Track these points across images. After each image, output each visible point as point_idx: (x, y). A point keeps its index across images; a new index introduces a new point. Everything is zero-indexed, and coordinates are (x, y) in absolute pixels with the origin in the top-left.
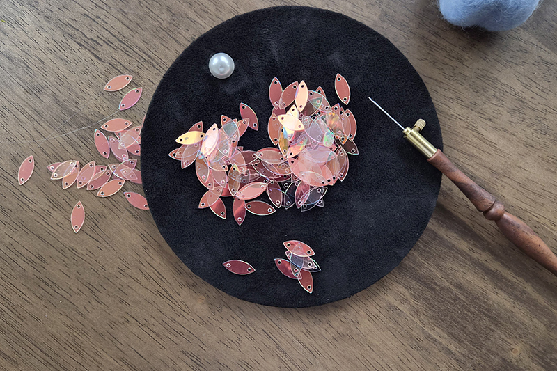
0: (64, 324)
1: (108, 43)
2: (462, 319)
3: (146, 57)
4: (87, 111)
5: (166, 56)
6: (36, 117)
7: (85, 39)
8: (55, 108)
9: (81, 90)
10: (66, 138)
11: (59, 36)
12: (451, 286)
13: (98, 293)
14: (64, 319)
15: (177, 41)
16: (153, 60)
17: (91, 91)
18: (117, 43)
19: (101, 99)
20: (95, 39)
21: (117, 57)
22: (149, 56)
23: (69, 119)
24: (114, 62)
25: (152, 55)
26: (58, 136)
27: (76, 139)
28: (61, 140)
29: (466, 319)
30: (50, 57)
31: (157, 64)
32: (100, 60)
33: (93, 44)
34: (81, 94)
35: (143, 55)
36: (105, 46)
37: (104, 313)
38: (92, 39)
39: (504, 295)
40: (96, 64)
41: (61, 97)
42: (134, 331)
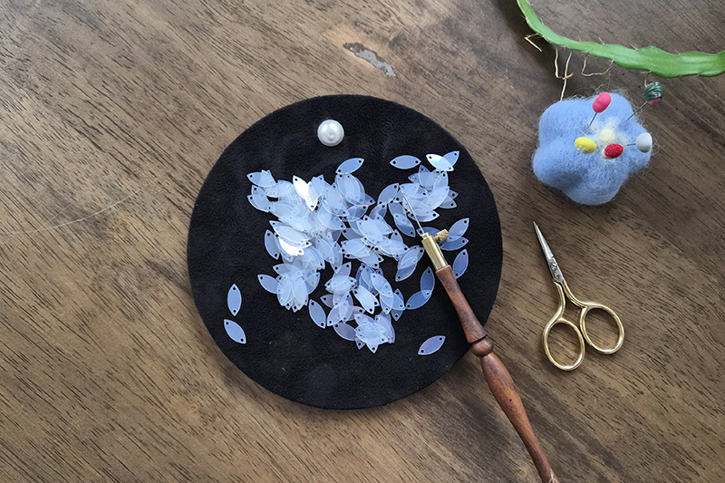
0: (44, 429)
1: (109, 132)
2: (467, 436)
3: (148, 148)
4: (83, 202)
5: (170, 148)
6: (27, 207)
7: (85, 126)
8: (49, 199)
9: (78, 180)
10: (59, 230)
11: (57, 122)
13: (83, 398)
14: (44, 424)
15: (182, 133)
16: (157, 151)
17: (88, 181)
18: (119, 132)
19: (98, 191)
20: (96, 127)
21: (118, 147)
22: (152, 148)
23: (63, 210)
24: (115, 152)
25: (156, 147)
26: (50, 228)
27: (69, 231)
28: (53, 232)
30: (47, 143)
31: (161, 155)
32: (100, 149)
33: (93, 132)
34: (78, 184)
35: (146, 145)
36: (106, 135)
37: (88, 419)
38: (93, 128)
40: (96, 154)
41: (56, 187)
42: (120, 439)
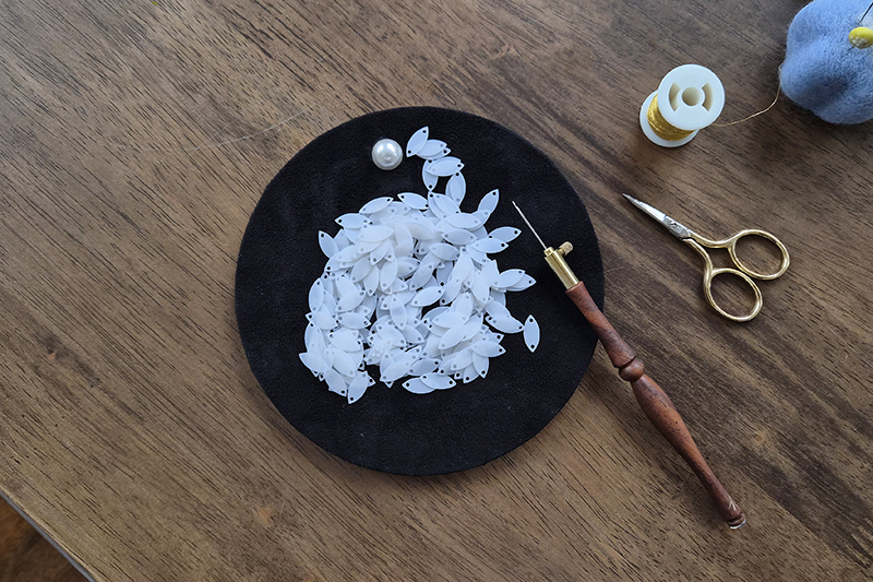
0: (205, 374)
1: (281, 37)
3: (325, 57)
4: (250, 117)
5: (350, 56)
6: (186, 121)
7: (253, 30)
8: (211, 112)
9: (244, 91)
10: (222, 148)
11: (221, 25)
12: (683, 354)
14: (205, 368)
15: (364, 39)
16: (335, 60)
17: (256, 93)
18: (292, 38)
19: (268, 104)
20: (266, 31)
21: (291, 55)
22: (330, 56)
23: (227, 126)
24: (286, 61)
25: (334, 55)
26: (212, 146)
27: (234, 150)
28: (216, 150)
29: (700, 396)
30: (210, 49)
31: (340, 65)
32: (270, 57)
33: (262, 37)
34: (244, 96)
35: (322, 53)
36: (277, 41)
38: (262, 32)
39: (748, 369)
40: (265, 61)
41: (219, 99)
